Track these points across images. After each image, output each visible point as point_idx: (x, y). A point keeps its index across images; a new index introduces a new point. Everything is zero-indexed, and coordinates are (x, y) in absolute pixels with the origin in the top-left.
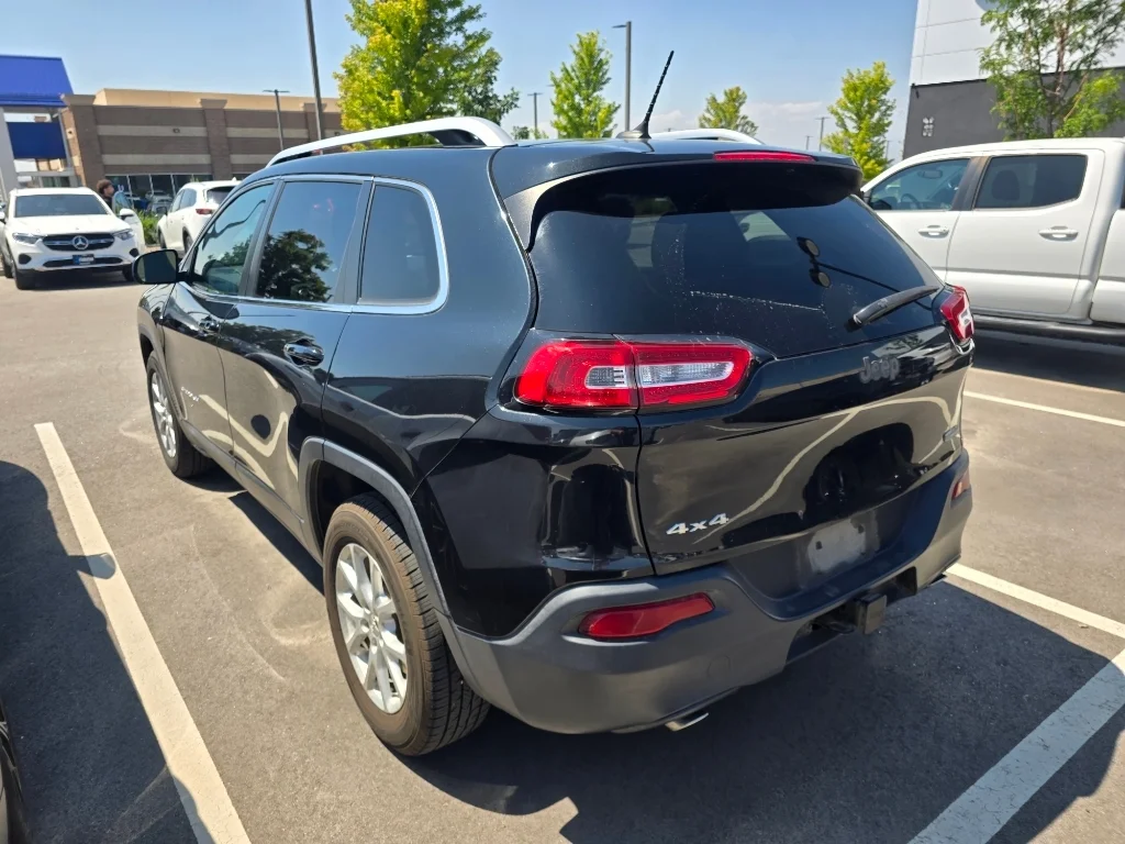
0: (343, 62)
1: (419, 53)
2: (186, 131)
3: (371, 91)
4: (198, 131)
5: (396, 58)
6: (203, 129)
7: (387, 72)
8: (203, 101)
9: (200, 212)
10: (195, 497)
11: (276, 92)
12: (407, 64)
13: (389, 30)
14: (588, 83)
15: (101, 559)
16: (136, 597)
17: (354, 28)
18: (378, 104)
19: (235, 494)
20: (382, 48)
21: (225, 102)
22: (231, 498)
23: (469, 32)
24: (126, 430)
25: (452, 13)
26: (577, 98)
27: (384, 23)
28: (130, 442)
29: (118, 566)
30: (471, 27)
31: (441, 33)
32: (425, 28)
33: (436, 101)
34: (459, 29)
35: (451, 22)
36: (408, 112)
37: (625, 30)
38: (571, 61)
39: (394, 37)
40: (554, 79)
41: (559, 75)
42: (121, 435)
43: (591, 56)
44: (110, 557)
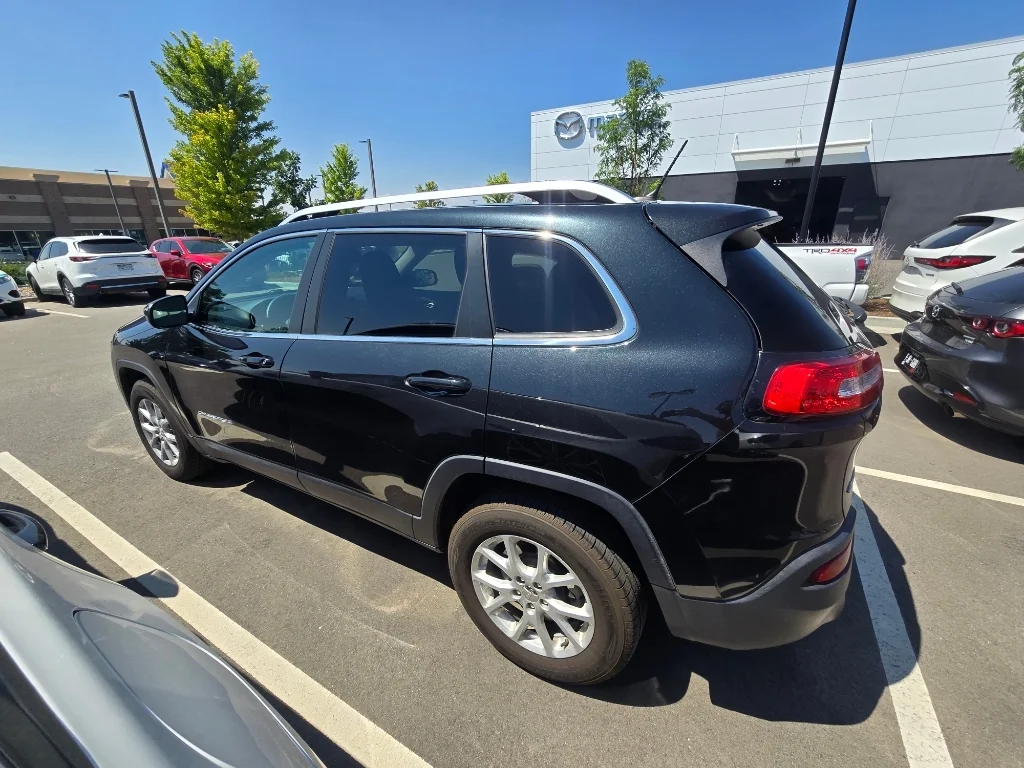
0: (170, 151)
1: (232, 150)
2: (21, 198)
3: (199, 173)
4: (36, 198)
5: (215, 152)
6: (39, 197)
7: (208, 160)
8: (35, 176)
9: (75, 259)
10: (209, 496)
11: (106, 171)
12: (224, 156)
13: (207, 131)
14: (345, 175)
15: (154, 577)
16: (217, 607)
17: (176, 129)
18: (205, 182)
19: (245, 486)
20: (205, 144)
21: (58, 177)
22: (242, 491)
23: (265, 138)
24: (97, 446)
25: (253, 125)
26: (339, 184)
27: (202, 126)
28: (109, 457)
29: (177, 580)
30: (266, 135)
31: (246, 138)
32: (235, 133)
33: (249, 181)
34: (258, 135)
35: (253, 131)
36: (230, 188)
37: (367, 144)
38: (333, 162)
39: (212, 137)
40: (323, 172)
41: (326, 169)
42: (94, 452)
43: (345, 159)
44: (161, 573)
